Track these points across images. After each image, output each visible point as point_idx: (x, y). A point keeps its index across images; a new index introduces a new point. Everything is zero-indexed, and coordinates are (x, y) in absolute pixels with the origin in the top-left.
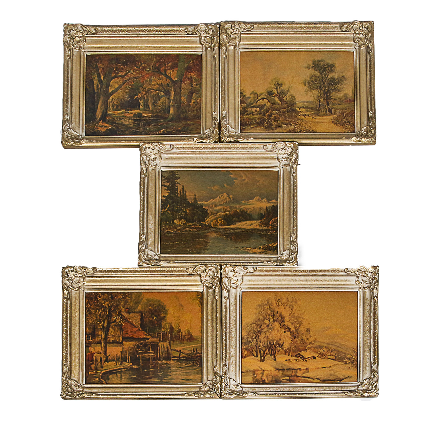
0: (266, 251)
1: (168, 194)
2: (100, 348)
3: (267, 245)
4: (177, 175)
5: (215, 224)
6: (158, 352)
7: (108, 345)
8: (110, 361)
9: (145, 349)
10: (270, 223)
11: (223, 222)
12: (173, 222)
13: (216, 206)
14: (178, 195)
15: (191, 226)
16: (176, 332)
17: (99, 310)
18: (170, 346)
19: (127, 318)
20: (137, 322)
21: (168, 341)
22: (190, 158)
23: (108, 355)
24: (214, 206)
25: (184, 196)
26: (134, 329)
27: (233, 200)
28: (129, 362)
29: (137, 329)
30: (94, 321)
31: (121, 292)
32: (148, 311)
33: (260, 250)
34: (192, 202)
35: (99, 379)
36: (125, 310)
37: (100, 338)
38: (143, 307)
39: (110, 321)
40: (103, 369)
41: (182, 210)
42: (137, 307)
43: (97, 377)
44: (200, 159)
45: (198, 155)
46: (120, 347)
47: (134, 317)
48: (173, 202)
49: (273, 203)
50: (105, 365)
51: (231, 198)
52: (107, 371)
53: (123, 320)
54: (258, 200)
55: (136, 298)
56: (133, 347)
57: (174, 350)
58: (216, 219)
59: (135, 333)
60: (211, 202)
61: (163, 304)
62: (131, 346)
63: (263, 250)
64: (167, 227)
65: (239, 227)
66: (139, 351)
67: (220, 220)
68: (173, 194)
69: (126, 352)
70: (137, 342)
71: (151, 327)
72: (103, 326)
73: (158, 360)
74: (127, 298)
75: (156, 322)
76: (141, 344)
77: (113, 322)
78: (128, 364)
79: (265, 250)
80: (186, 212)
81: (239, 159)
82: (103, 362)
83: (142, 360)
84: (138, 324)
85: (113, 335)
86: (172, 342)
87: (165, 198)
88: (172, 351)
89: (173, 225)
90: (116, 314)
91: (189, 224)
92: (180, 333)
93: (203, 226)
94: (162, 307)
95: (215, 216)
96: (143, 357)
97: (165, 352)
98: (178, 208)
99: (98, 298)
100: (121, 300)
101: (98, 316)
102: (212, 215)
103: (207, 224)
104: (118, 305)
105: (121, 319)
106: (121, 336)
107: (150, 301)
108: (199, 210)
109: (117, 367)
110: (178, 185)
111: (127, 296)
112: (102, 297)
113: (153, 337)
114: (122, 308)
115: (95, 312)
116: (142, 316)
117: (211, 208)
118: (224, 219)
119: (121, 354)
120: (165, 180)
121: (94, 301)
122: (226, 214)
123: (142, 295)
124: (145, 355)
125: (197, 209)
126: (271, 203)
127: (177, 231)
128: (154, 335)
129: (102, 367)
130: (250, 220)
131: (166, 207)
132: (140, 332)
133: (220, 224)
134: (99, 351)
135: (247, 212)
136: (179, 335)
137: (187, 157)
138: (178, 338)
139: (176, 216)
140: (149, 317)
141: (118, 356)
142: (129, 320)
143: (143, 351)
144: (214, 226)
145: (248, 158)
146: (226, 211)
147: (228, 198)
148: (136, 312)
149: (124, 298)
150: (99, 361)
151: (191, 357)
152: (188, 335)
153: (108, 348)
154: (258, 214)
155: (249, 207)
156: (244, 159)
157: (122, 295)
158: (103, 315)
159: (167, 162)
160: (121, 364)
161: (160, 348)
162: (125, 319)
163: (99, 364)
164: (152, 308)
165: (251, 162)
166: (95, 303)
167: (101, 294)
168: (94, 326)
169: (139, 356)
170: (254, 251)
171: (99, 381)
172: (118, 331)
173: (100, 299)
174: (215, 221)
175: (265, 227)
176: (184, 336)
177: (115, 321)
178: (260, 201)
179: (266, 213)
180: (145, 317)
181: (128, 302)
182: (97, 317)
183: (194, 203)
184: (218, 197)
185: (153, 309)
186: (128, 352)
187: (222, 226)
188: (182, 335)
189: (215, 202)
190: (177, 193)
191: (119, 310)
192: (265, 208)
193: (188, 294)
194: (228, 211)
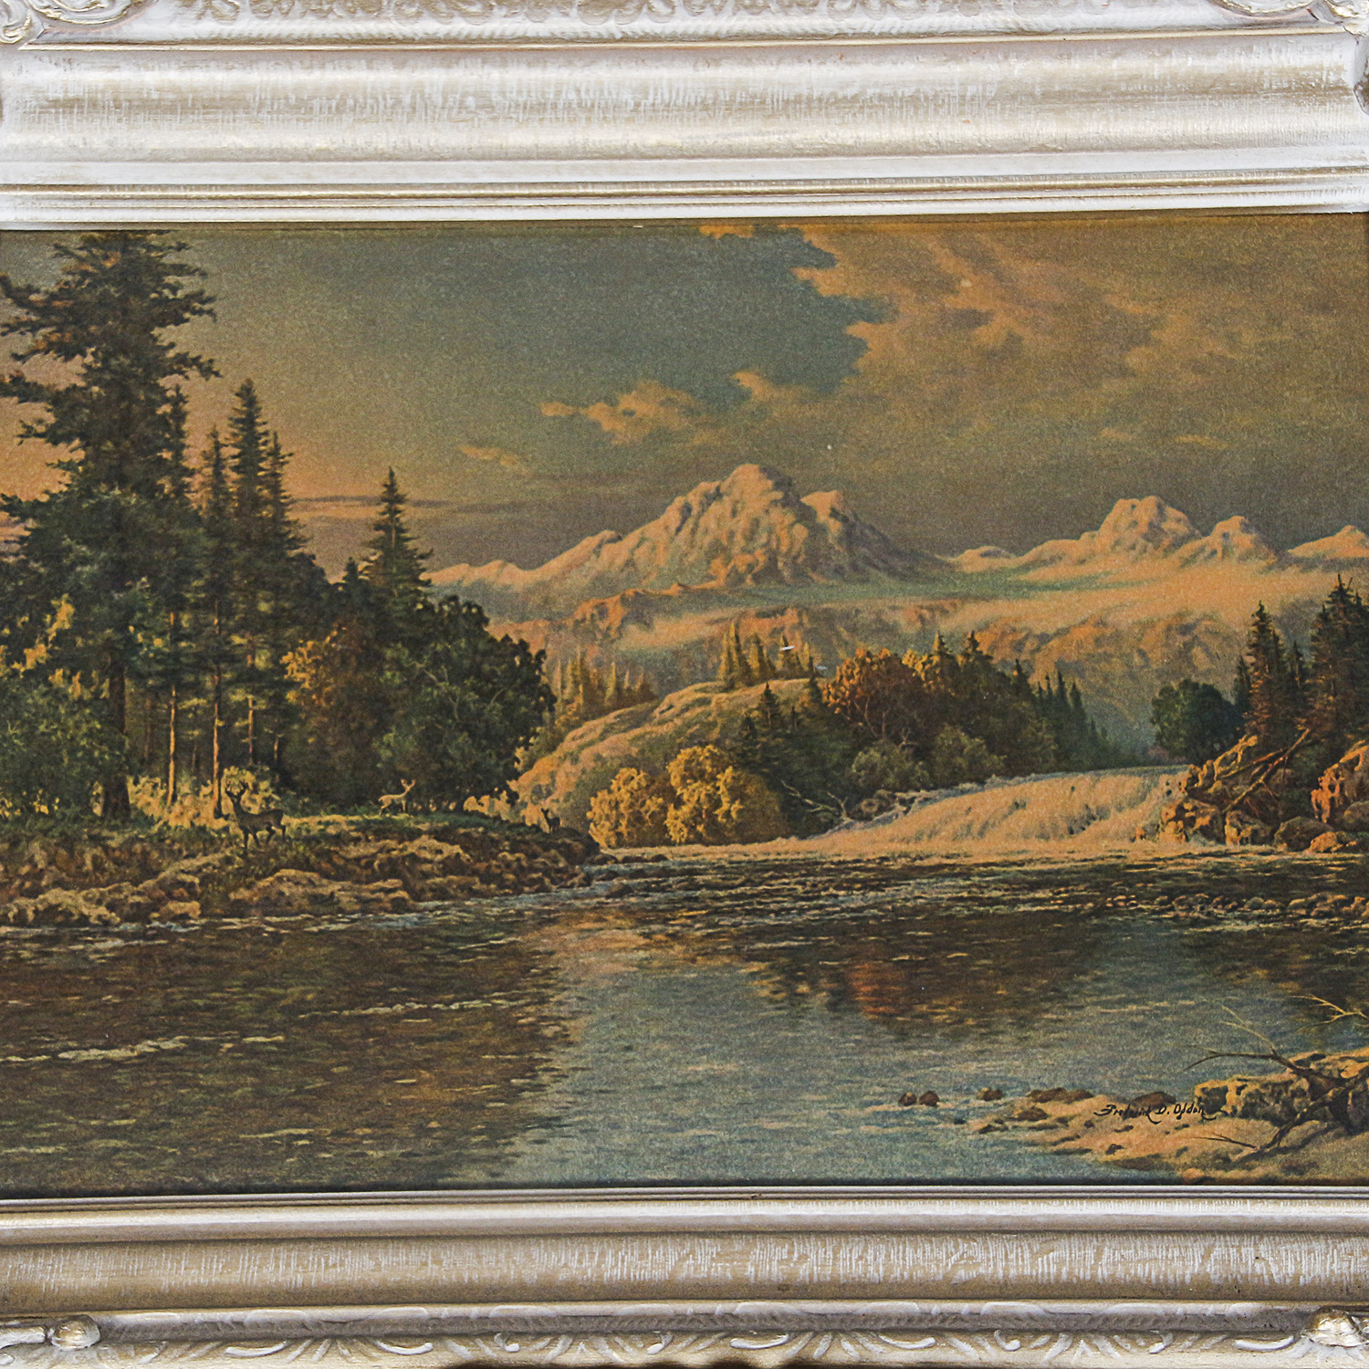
0: (1295, 1134)
1: (59, 483)
3: (1300, 1070)
4: (180, 269)
5: (637, 819)
10: (1321, 797)
11: (736, 793)
12: (119, 807)
13: (642, 609)
14: (180, 490)
15: (339, 839)
22: (341, 106)
24: (616, 612)
25: (257, 503)
27: (849, 537)
33: (1223, 1126)
34: (351, 568)
41: (231, 658)
44: (456, 108)
45: (434, 77)
48: (119, 574)
49: (1333, 564)
51: (823, 517)
54: (1154, 533)
58: (650, 761)
60: (579, 565)
63: (1263, 1131)
64: (41, 860)
65: (937, 849)
67: (694, 773)
68: (123, 481)
79: (1285, 1121)
80: (272, 681)
81: (916, 103)
87: (19, 531)
89: (116, 840)
91: (313, 823)
93: (484, 847)
95: (638, 720)
98: (177, 634)
102: (594, 708)
103: (531, 815)
108: (444, 658)
110: (191, 384)
117: (585, 630)
118: (743, 761)
120: (34, 328)
122: (768, 693)
125: (417, 646)
126: (1307, 565)
127: (156, 904)
130: (1066, 762)
131: (36, 628)
133: (697, 812)
135: (1023, 677)
137: (298, 88)
139: (156, 724)
144: (620, 844)
145: (1012, 98)
146: (768, 671)
147: (781, 517)
154: (1166, 691)
155: (1039, 614)
156: (966, 103)
159: (59, 136)
165: (1048, 128)
170: (1139, 1138)
174: (640, 778)
175: (1254, 839)
178: (1178, 543)
179: (1257, 685)
183: (380, 582)
184: (672, 515)
187: (717, 835)
189: (630, 563)
190: (179, 471)
192: (1238, 619)
194: (793, 669)
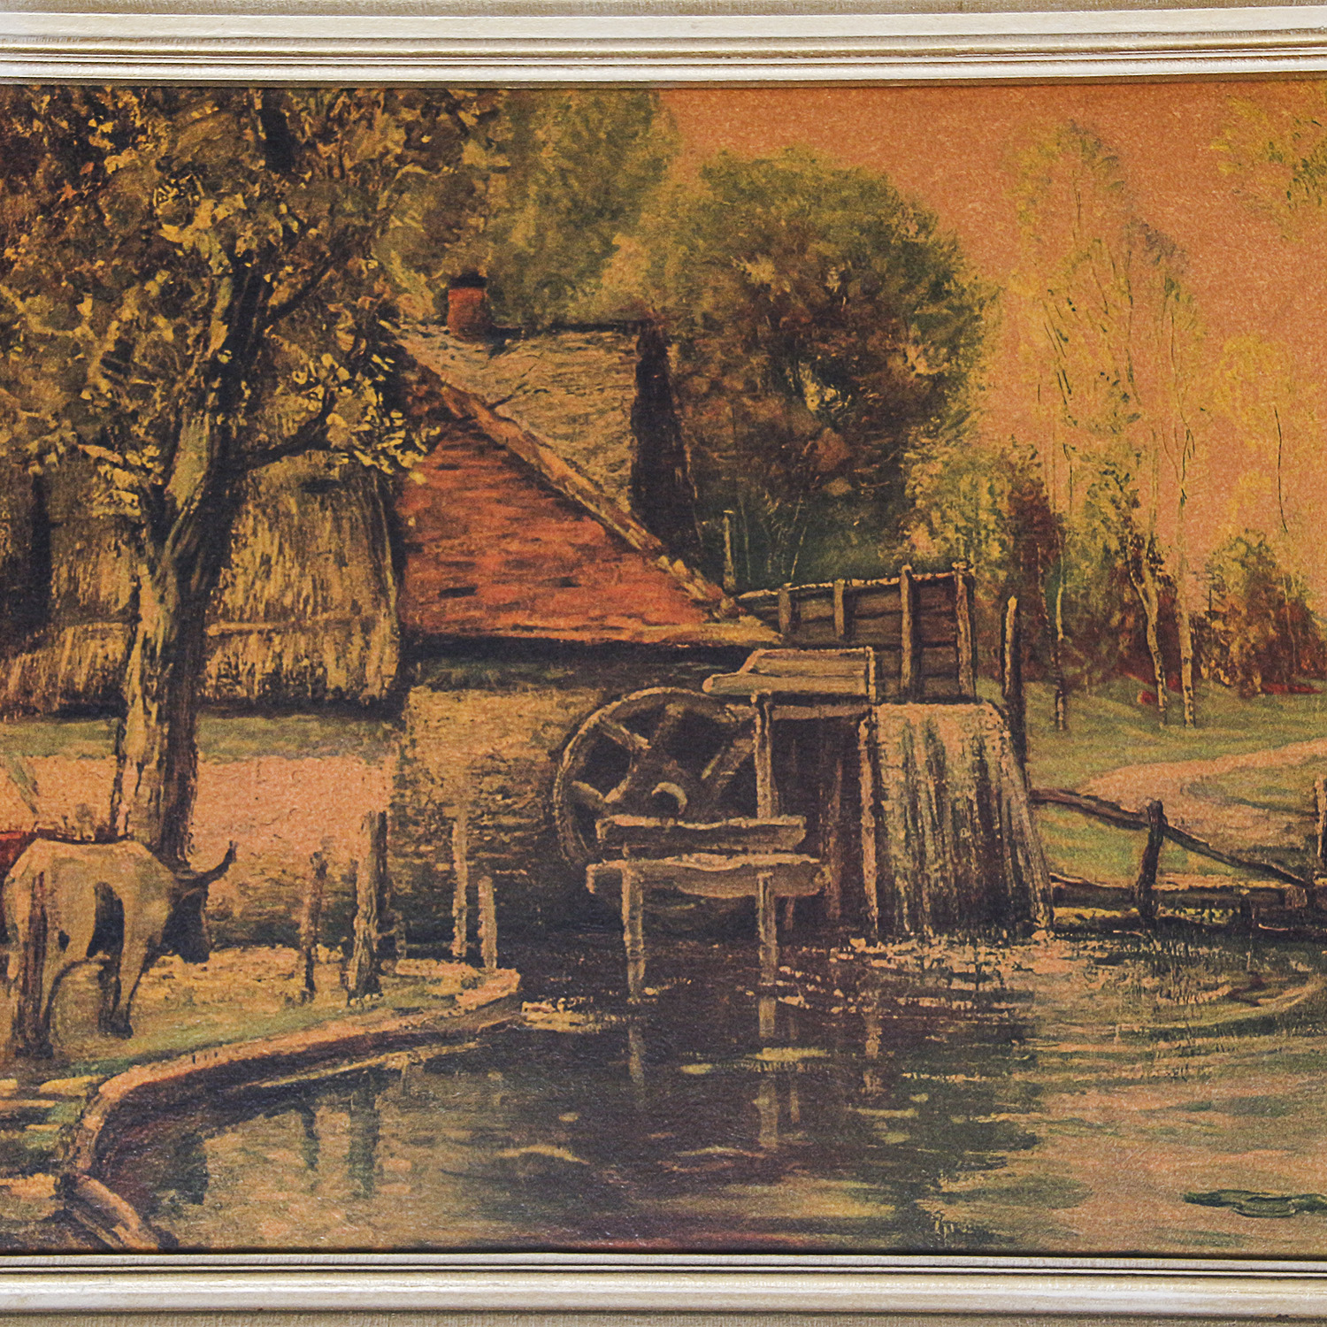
2: (107, 768)
6: (867, 821)
7: (207, 728)
8: (227, 944)
9: (698, 792)
16: (1087, 569)
17: (109, 299)
18: (1020, 747)
19: (462, 398)
20: (593, 452)
21: (988, 688)
23: (200, 863)
26: (557, 537)
28: (474, 959)
29: (589, 532)
30: (38, 428)
31: (390, 89)
32: (740, 315)
35: (68, 1187)
36: (442, 300)
37: (116, 648)
38: (671, 266)
39: (248, 432)
40: (133, 1047)
42: (595, 267)
43: (41, 1162)
46: (371, 758)
47: (557, 379)
50: (163, 991)
52: (182, 1067)
53: (413, 423)
55: (575, 158)
56: (543, 758)
57: (1068, 801)
59: (567, 583)
61: (924, 227)
62: (514, 746)
66: (617, 808)
69: (446, 824)
70: (593, 697)
71: (772, 507)
72: (156, 500)
73: (861, 926)
74: (472, 153)
75: (831, 447)
76: (641, 721)
77: (294, 446)
78: (473, 984)
82: (133, 952)
83: (657, 930)
84: (597, 468)
85: (276, 612)
86: (1038, 695)
88: (1051, 814)
90: (329, 344)
92: (1152, 587)
94: (913, 257)
96: (659, 892)
97: (958, 824)
99: (100, 155)
100: (387, 172)
101: (94, 366)
104: (346, 245)
105: (385, 410)
106: (384, 626)
107: (757, 195)
109: (319, 1024)
111: (466, 132)
112: (158, 139)
113: (800, 635)
114: (396, 267)
115: (50, 320)
116: (650, 372)
119: (379, 848)
121: (55, 185)
123: (659, 125)
124: (690, 861)
128: (813, 609)
129: (116, 1022)
132: (632, 566)
134: (85, 813)
136: (1136, 608)
138: (1124, 643)
140: (751, 388)
141: (335, 873)
142: (484, 417)
143: (665, 805)
148: (581, 327)
149: (433, 156)
150: (82, 934)
151: (1298, 900)
152: (1256, 612)
153: (208, 775)
157: (408, 115)
158: (164, 368)
160: (370, 984)
161: (893, 778)
162: (441, 415)
163: (83, 978)
164: (781, 271)
166: (67, 206)
167: (148, 105)
168: (40, 486)
169: (611, 883)
171: (55, 1218)
172: (341, 562)
173: (132, 168)
176: (1198, 624)
177: (311, 436)
180: (701, 384)
181: (476, 202)
182: (75, 382)
185: (800, 288)
186: (473, 822)
188: (1168, 617)
191: (364, 302)
193: (1240, 107)
